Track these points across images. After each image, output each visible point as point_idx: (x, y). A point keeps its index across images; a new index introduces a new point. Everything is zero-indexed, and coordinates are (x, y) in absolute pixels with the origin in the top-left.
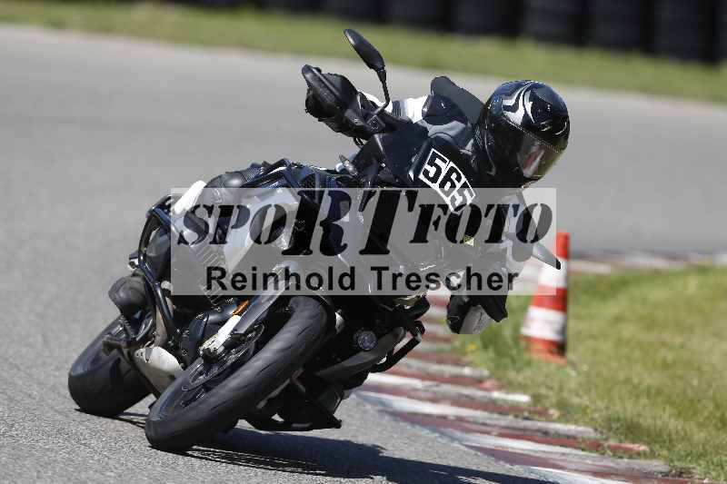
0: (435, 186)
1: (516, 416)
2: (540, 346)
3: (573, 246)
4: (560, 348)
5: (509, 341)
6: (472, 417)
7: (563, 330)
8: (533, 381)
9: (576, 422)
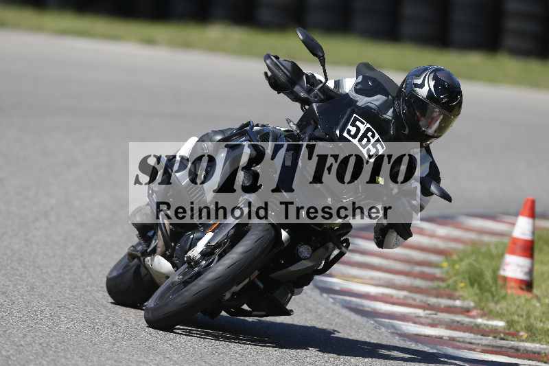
0: (355, 141)
1: (495, 337)
2: (513, 284)
3: (538, 209)
4: (528, 285)
5: (491, 282)
6: (462, 338)
7: (531, 272)
8: (508, 310)
9: (540, 342)
